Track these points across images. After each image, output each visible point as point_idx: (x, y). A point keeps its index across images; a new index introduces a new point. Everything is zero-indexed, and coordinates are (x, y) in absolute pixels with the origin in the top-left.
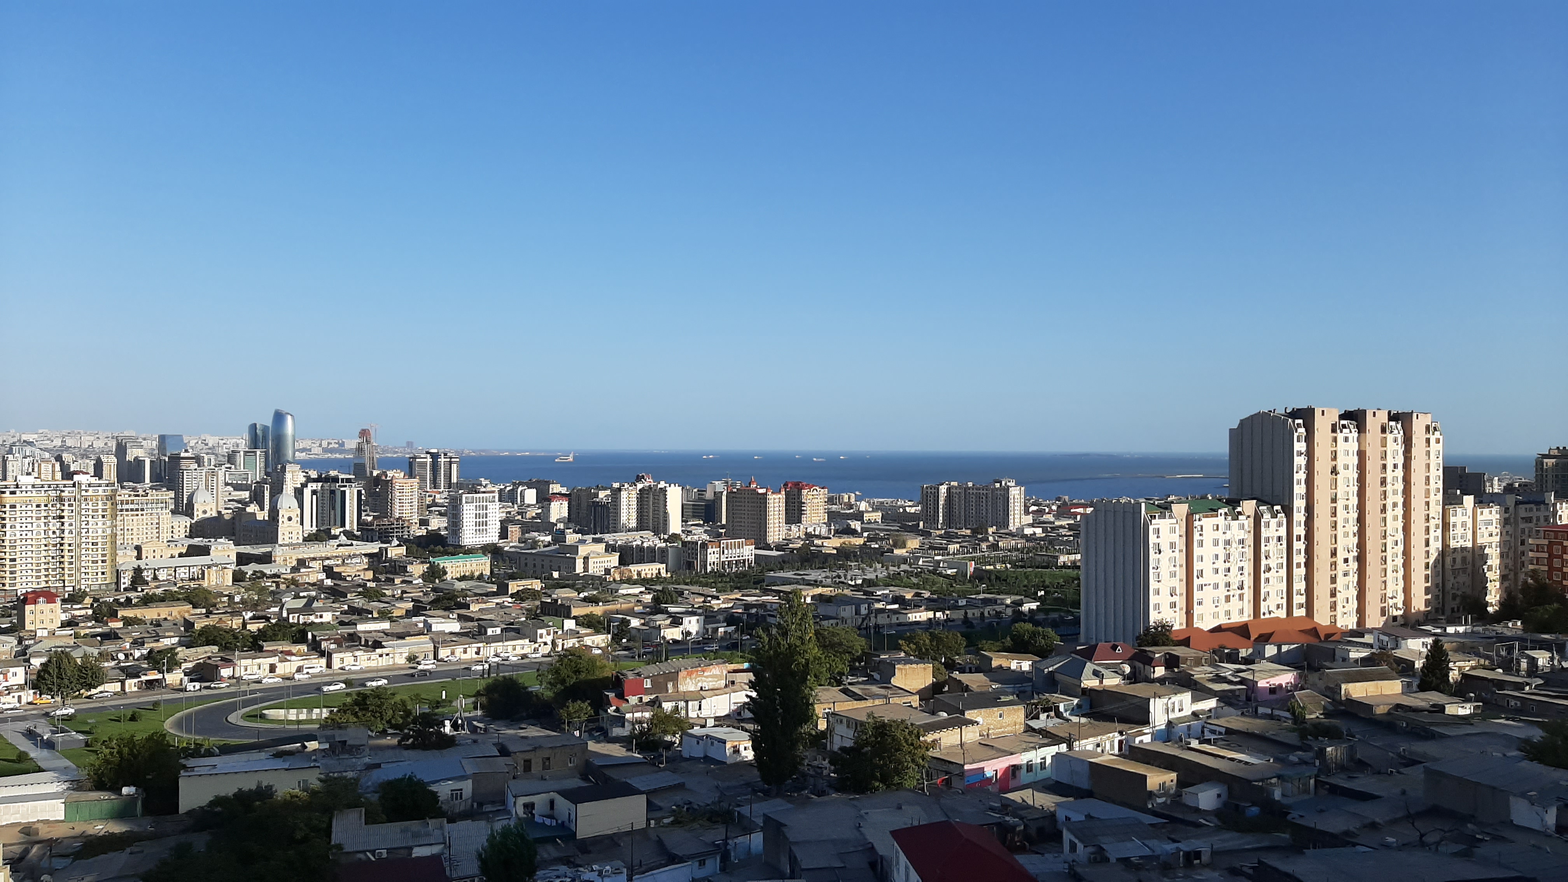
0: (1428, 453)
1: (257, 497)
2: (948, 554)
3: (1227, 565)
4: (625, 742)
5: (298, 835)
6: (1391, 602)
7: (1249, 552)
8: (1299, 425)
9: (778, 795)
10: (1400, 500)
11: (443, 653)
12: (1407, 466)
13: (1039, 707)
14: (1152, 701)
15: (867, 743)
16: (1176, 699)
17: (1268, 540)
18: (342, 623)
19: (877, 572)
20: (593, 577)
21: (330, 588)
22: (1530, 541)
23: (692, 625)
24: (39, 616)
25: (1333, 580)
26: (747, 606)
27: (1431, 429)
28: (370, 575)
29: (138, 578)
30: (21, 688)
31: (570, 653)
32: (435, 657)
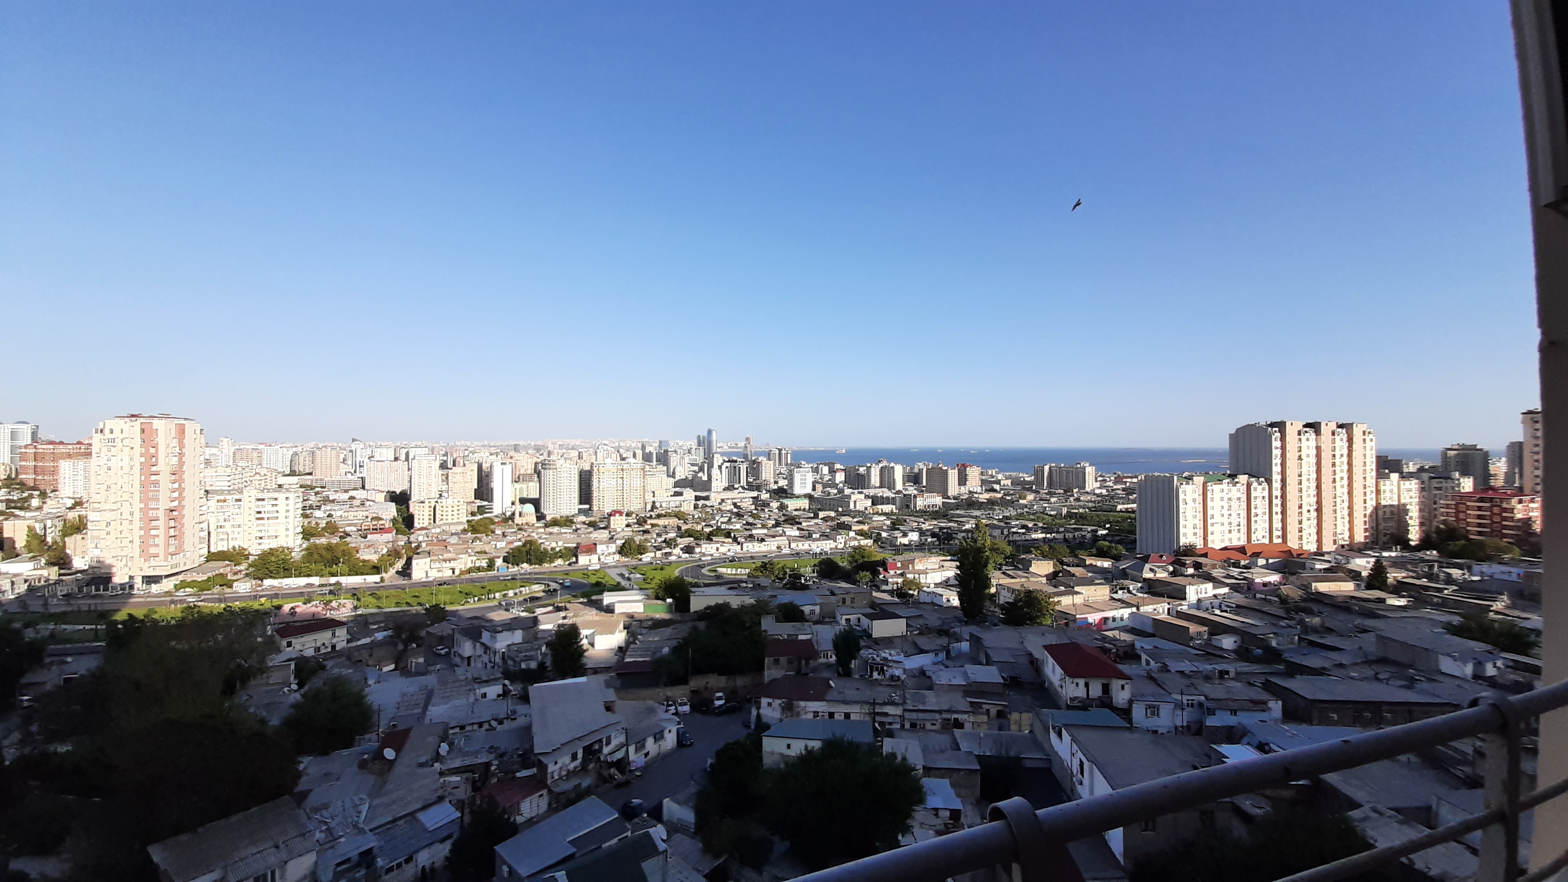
0: (1365, 447)
1: (701, 469)
2: (1051, 503)
3: (1229, 512)
4: (891, 592)
5: (747, 625)
6: (1340, 537)
7: (1244, 505)
8: (1275, 431)
9: (972, 624)
10: (1346, 476)
11: (793, 545)
12: (1350, 455)
13: (1118, 587)
14: (1188, 587)
15: (1020, 600)
16: (1203, 586)
17: (1256, 498)
18: (746, 529)
19: (1010, 512)
20: (859, 511)
21: (736, 513)
22: (1442, 502)
23: (914, 536)
24: (616, 522)
25: (1300, 522)
26: (941, 528)
27: (1367, 433)
28: (753, 507)
29: (654, 507)
30: (614, 553)
31: (855, 548)
32: (790, 547)
